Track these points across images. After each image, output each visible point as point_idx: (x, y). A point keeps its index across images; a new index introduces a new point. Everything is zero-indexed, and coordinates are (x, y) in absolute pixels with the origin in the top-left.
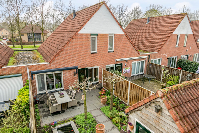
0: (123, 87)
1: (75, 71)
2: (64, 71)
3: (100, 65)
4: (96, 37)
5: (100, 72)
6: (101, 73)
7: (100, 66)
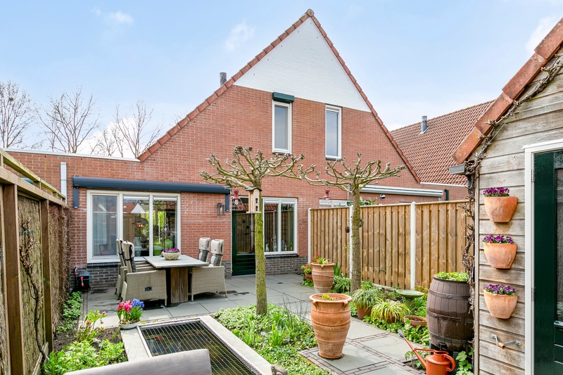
0: (389, 237)
1: (222, 200)
2: (186, 196)
3: (302, 195)
4: (289, 106)
5: (301, 218)
6: (305, 222)
7: (301, 199)
